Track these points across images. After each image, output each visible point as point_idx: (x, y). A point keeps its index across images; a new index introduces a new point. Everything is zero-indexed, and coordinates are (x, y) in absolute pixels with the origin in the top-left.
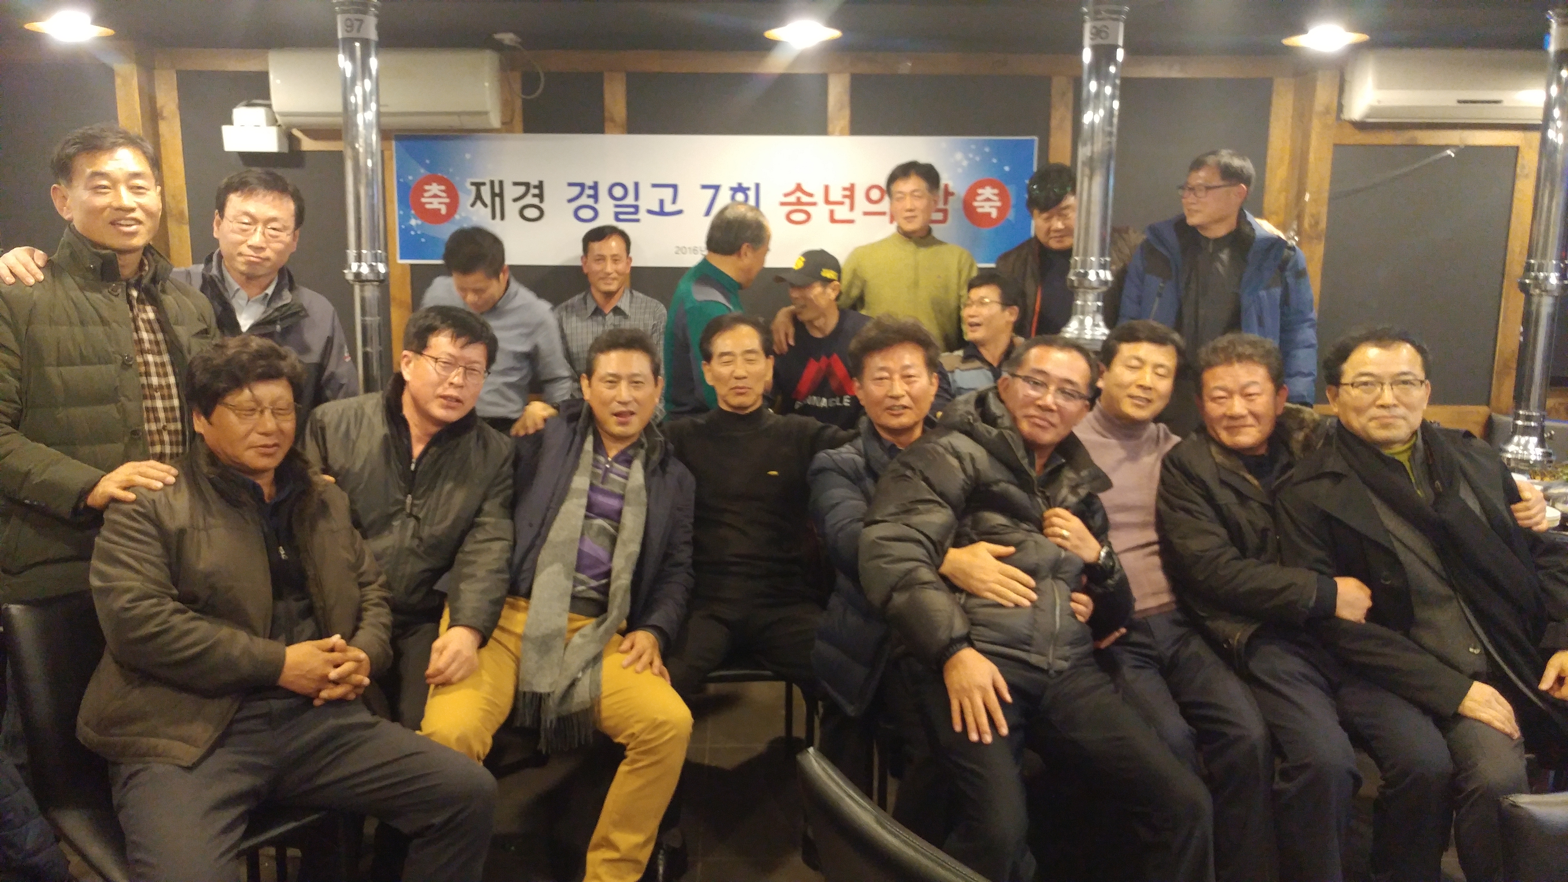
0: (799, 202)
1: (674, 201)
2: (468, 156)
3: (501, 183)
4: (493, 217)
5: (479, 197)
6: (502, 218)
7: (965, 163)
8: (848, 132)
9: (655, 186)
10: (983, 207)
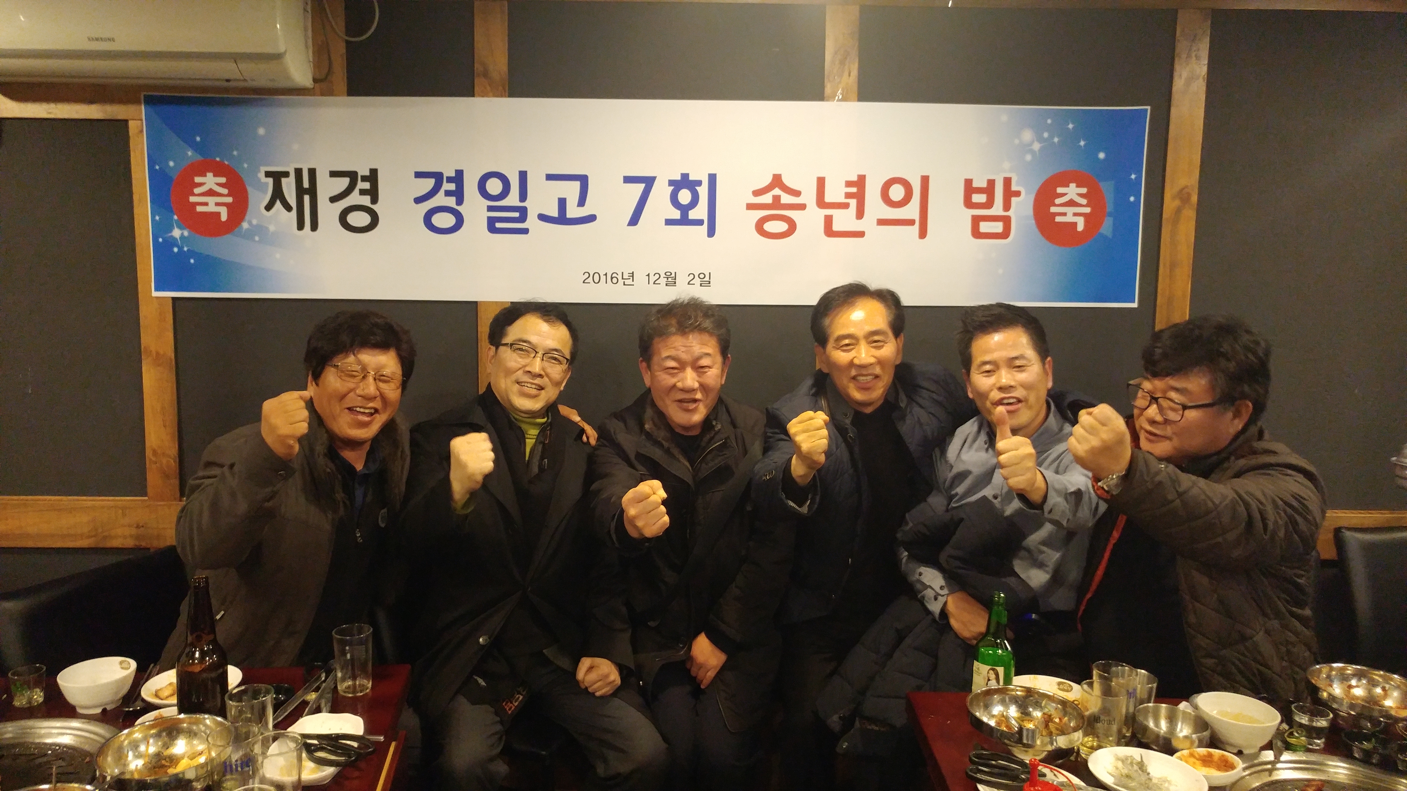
0: (777, 204)
1: (582, 202)
2: (261, 131)
3: (312, 172)
4: (301, 226)
5: (278, 194)
6: (314, 227)
7: (1037, 146)
8: (855, 95)
9: (552, 178)
10: (1064, 214)
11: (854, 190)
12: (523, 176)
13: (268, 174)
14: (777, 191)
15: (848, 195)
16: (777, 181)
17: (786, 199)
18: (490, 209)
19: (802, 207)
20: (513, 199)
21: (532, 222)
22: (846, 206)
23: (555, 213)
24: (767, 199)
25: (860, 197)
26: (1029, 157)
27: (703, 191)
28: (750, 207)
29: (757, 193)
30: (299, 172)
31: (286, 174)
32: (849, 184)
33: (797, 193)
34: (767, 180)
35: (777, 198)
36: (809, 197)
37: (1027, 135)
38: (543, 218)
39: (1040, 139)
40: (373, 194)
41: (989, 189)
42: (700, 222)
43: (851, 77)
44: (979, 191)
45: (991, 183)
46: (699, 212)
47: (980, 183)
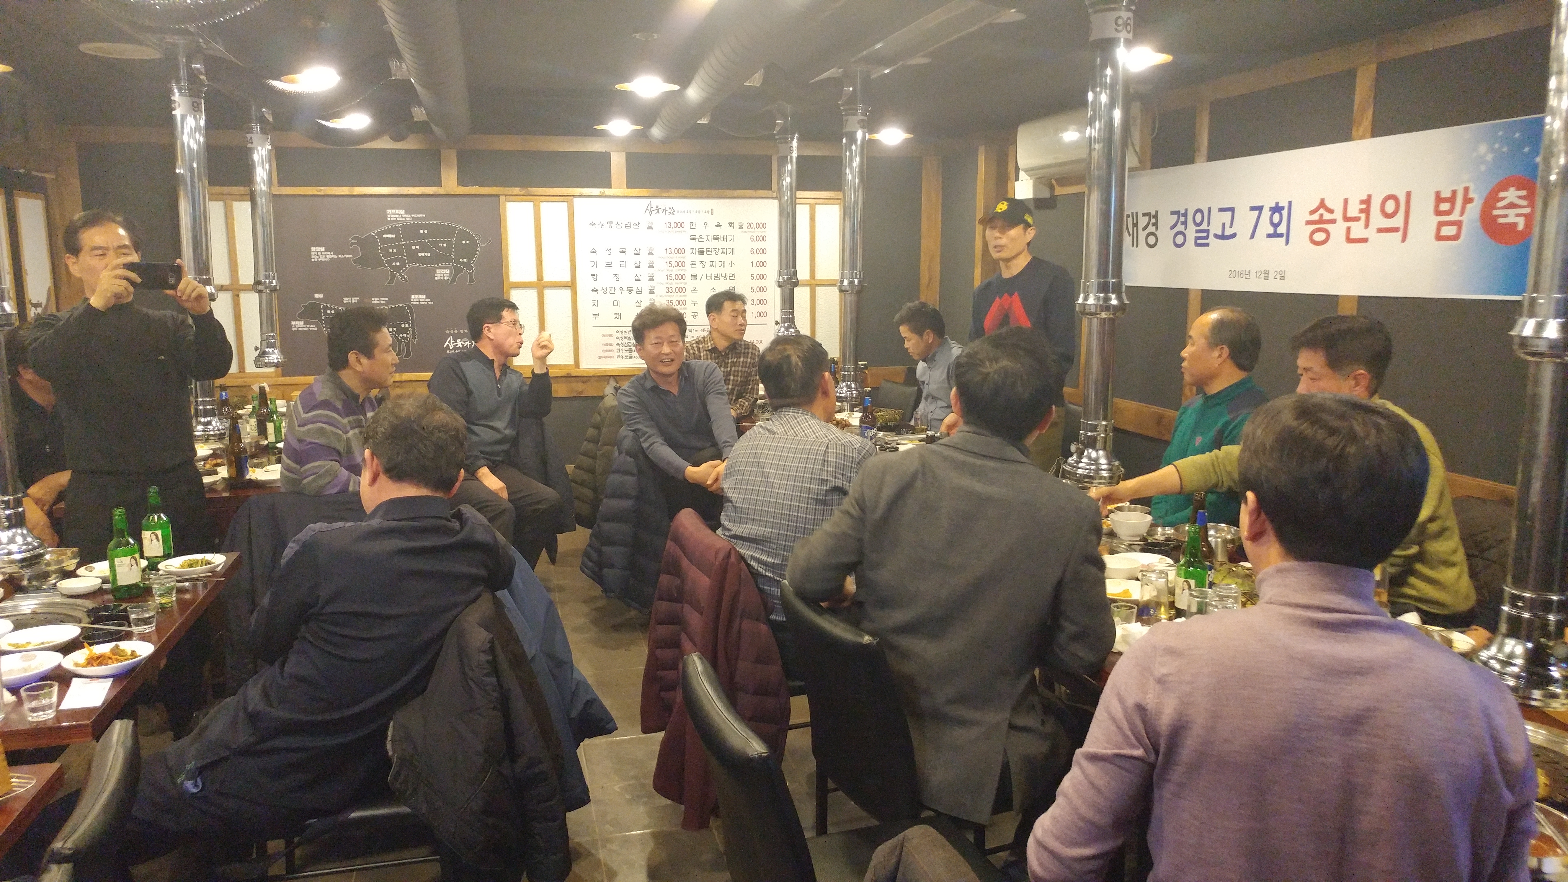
0: (1321, 221)
1: (1231, 226)
3: (1137, 213)
4: (1133, 246)
6: (1137, 246)
7: (1490, 157)
9: (1221, 210)
10: (1506, 216)
11: (1364, 206)
12: (1209, 209)
14: (1322, 211)
15: (1361, 211)
16: (1322, 205)
17: (1327, 216)
18: (1197, 231)
19: (1333, 221)
20: (1204, 226)
21: (1212, 240)
22: (1357, 219)
23: (1220, 233)
24: (1316, 217)
25: (1367, 211)
26: (1483, 168)
27: (1285, 213)
28: (1309, 223)
29: (1312, 212)
30: (1132, 213)
31: (1129, 216)
32: (1362, 202)
33: (1331, 211)
34: (1316, 204)
35: (1321, 215)
36: (1338, 215)
37: (1483, 148)
38: (1216, 236)
39: (1492, 150)
40: (1156, 224)
41: (1452, 200)
42: (1281, 235)
43: (1367, 121)
44: (1445, 200)
45: (1454, 193)
46: (1282, 229)
47: (1446, 194)
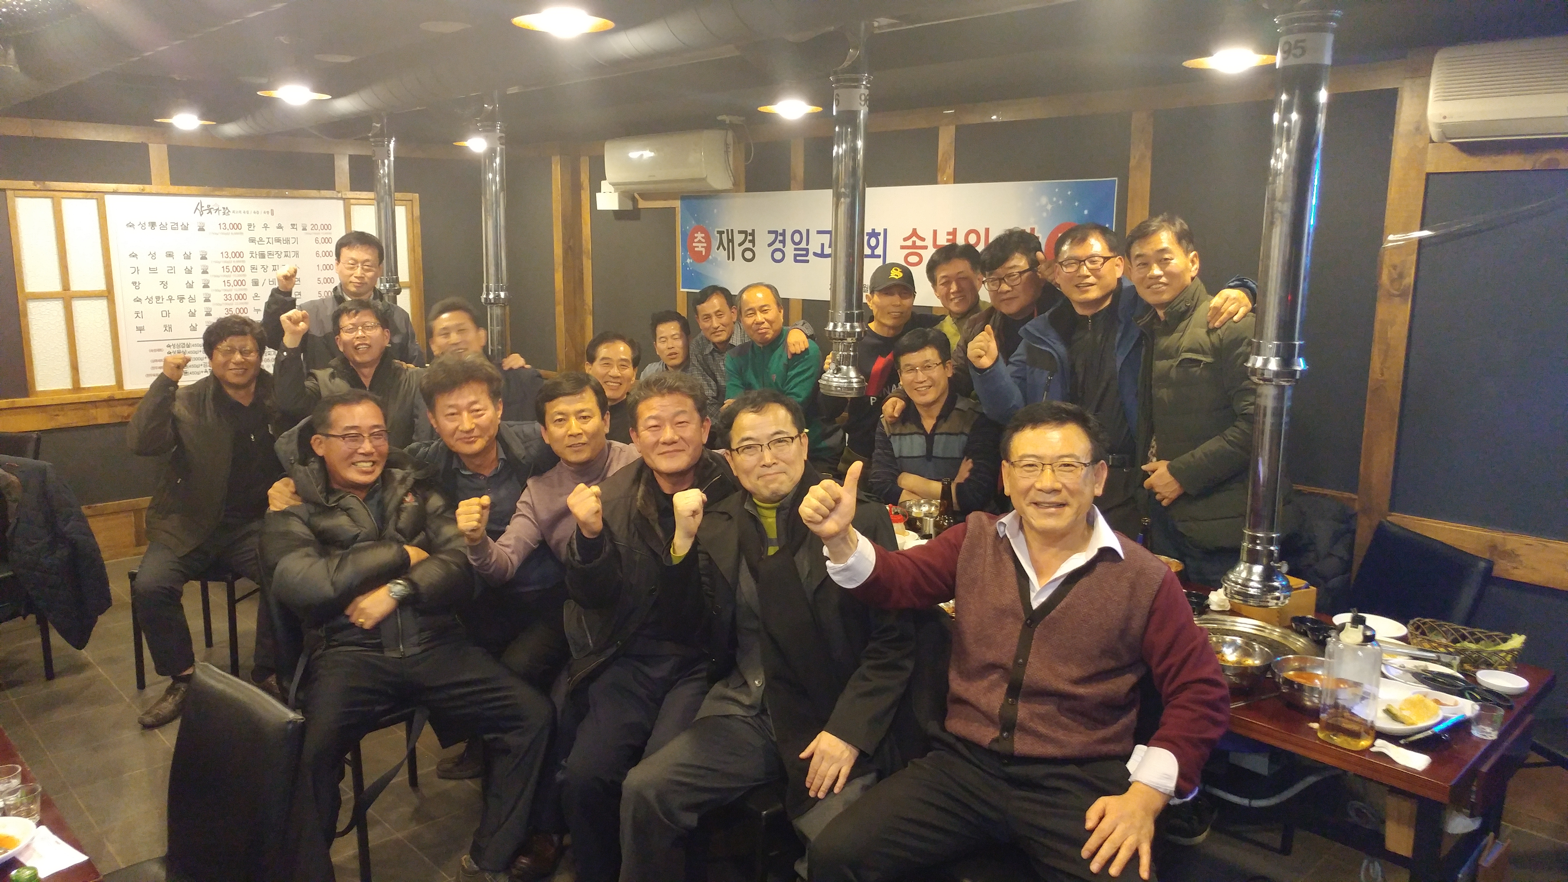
0: (914, 246)
1: (830, 245)
2: (715, 211)
3: (732, 230)
4: (729, 259)
5: (721, 243)
6: (733, 260)
8: (952, 181)
9: (819, 232)
12: (808, 231)
13: (719, 232)
14: (914, 238)
16: (914, 233)
17: (919, 243)
18: (796, 249)
20: (803, 245)
21: (811, 257)
23: (819, 252)
24: (909, 243)
26: (1045, 214)
27: (881, 238)
28: (903, 247)
29: (905, 239)
30: (727, 230)
31: (723, 232)
32: (949, 233)
33: (923, 239)
34: (910, 232)
35: (914, 242)
36: (929, 242)
37: (1044, 200)
38: (815, 254)
40: (753, 241)
43: (950, 170)
46: (879, 251)
